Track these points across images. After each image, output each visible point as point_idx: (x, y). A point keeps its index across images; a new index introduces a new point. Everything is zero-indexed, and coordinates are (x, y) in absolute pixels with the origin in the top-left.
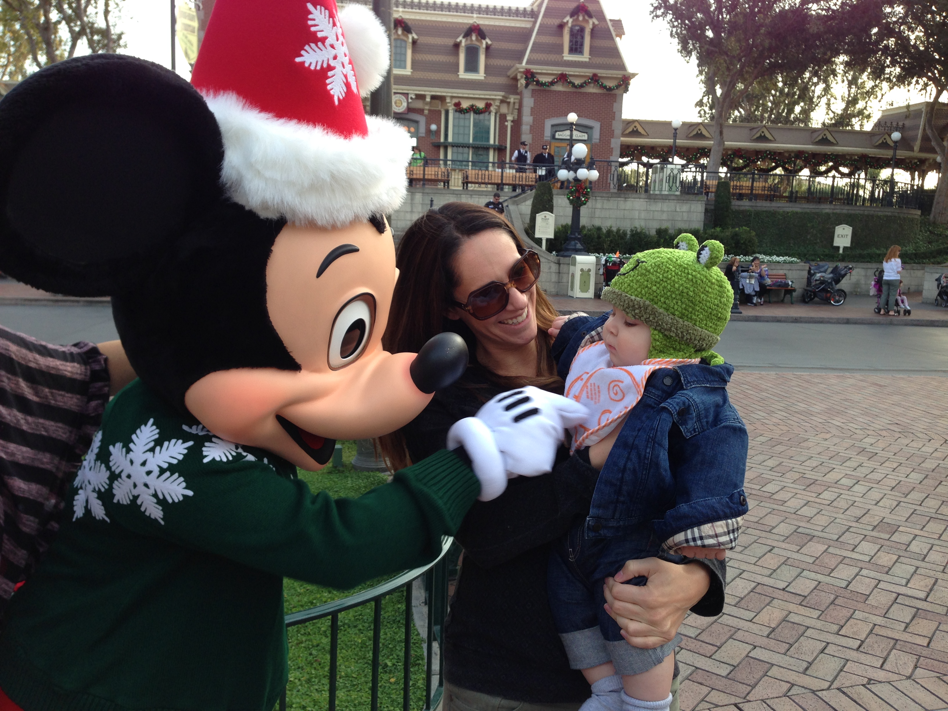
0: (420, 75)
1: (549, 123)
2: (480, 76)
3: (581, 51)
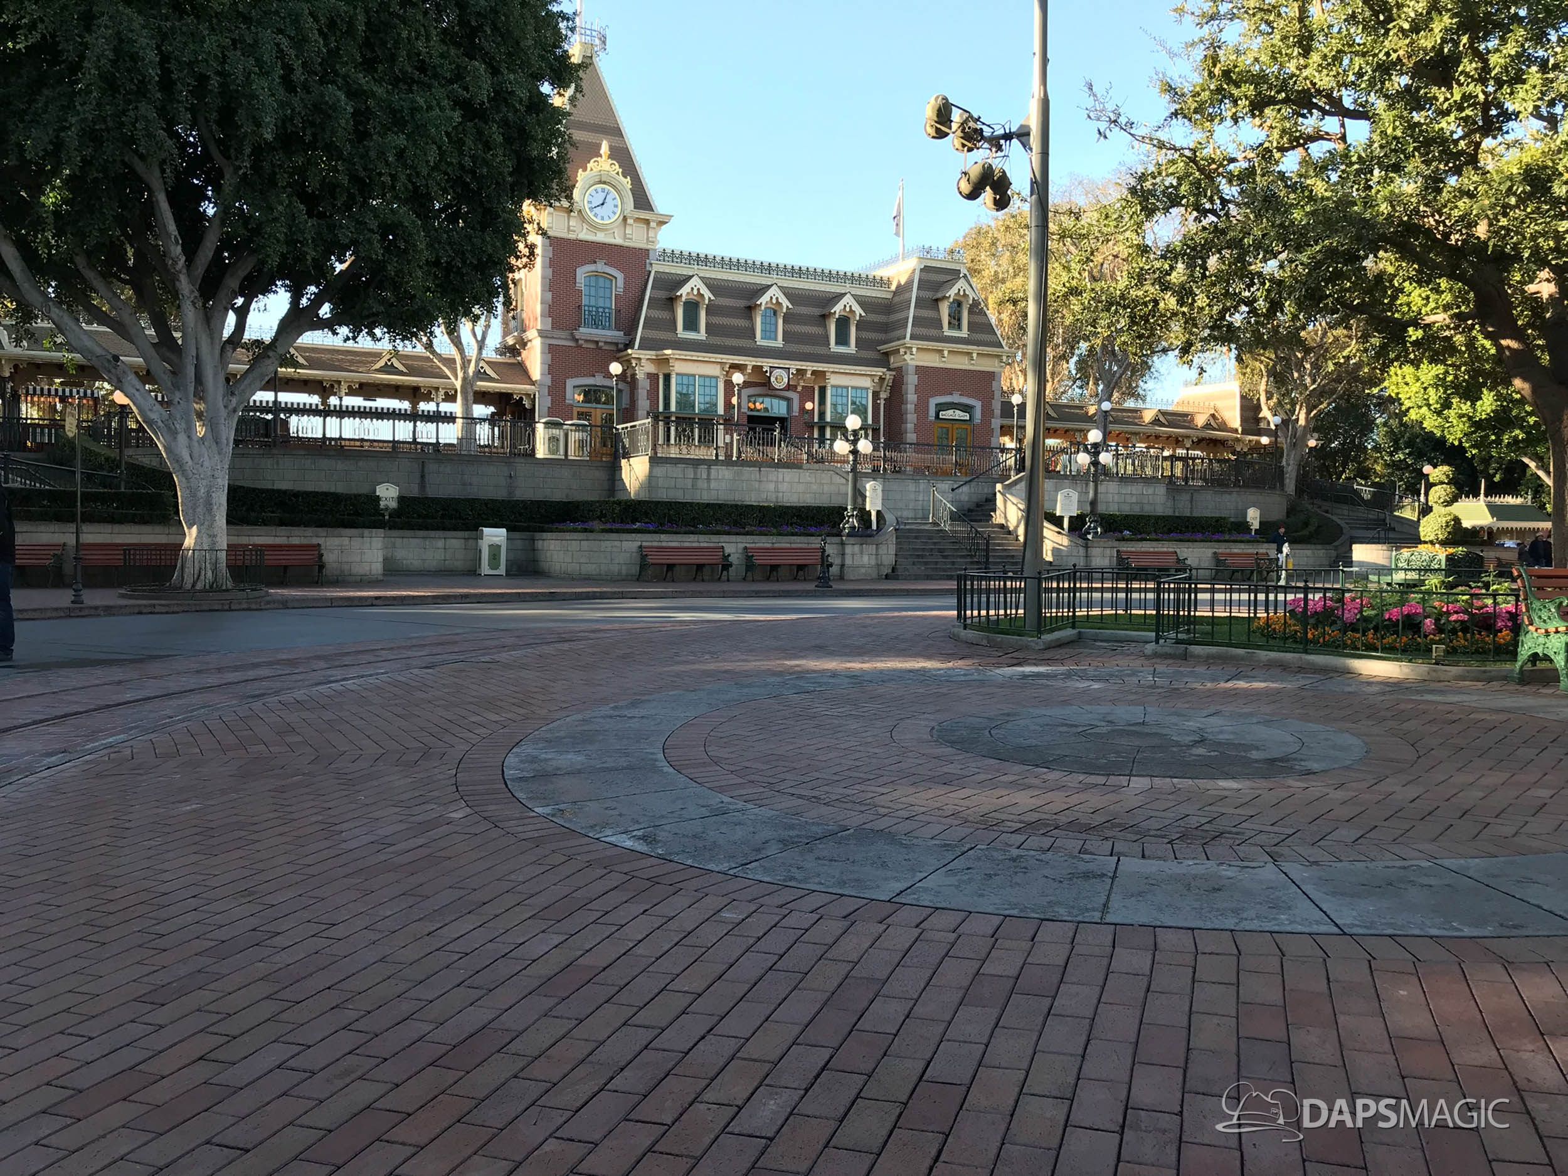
0: (794, 348)
1: (933, 402)
2: (852, 349)
3: (959, 327)
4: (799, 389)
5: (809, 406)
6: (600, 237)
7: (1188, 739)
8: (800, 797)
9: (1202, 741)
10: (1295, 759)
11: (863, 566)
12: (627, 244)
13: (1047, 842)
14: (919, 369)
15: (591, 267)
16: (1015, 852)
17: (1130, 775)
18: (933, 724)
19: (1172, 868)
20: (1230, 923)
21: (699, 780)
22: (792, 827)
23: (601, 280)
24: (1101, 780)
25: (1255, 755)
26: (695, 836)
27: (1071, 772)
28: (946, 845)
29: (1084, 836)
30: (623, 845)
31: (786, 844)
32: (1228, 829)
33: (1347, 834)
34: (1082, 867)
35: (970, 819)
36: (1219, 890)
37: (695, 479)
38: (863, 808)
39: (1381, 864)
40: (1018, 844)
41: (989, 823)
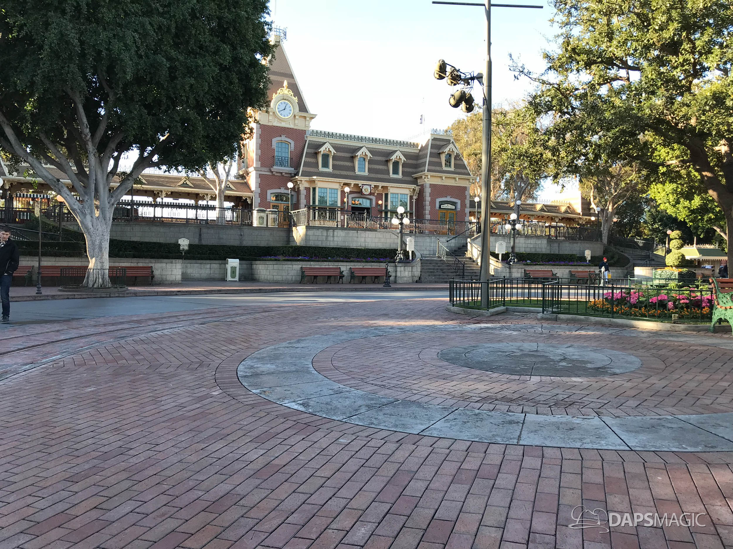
1: (438, 200)
2: (400, 176)
3: (450, 166)
4: (376, 194)
5: (380, 202)
6: (283, 125)
7: (558, 358)
8: (376, 385)
9: (564, 359)
10: (608, 368)
11: (405, 277)
12: (295, 128)
13: (492, 407)
14: (431, 186)
15: (279, 138)
16: (477, 411)
17: (531, 375)
18: (439, 351)
19: (550, 419)
20: (578, 445)
21: (329, 377)
22: (372, 399)
23: (284, 145)
24: (517, 377)
25: (589, 366)
26: (327, 404)
27: (503, 374)
28: (445, 408)
29: (509, 404)
30: (293, 407)
31: (369, 407)
32: (577, 400)
33: (633, 403)
34: (508, 418)
35: (456, 395)
36: (573, 429)
37: (327, 236)
38: (406, 391)
39: (648, 418)
40: (478, 407)
41: (464, 398)
